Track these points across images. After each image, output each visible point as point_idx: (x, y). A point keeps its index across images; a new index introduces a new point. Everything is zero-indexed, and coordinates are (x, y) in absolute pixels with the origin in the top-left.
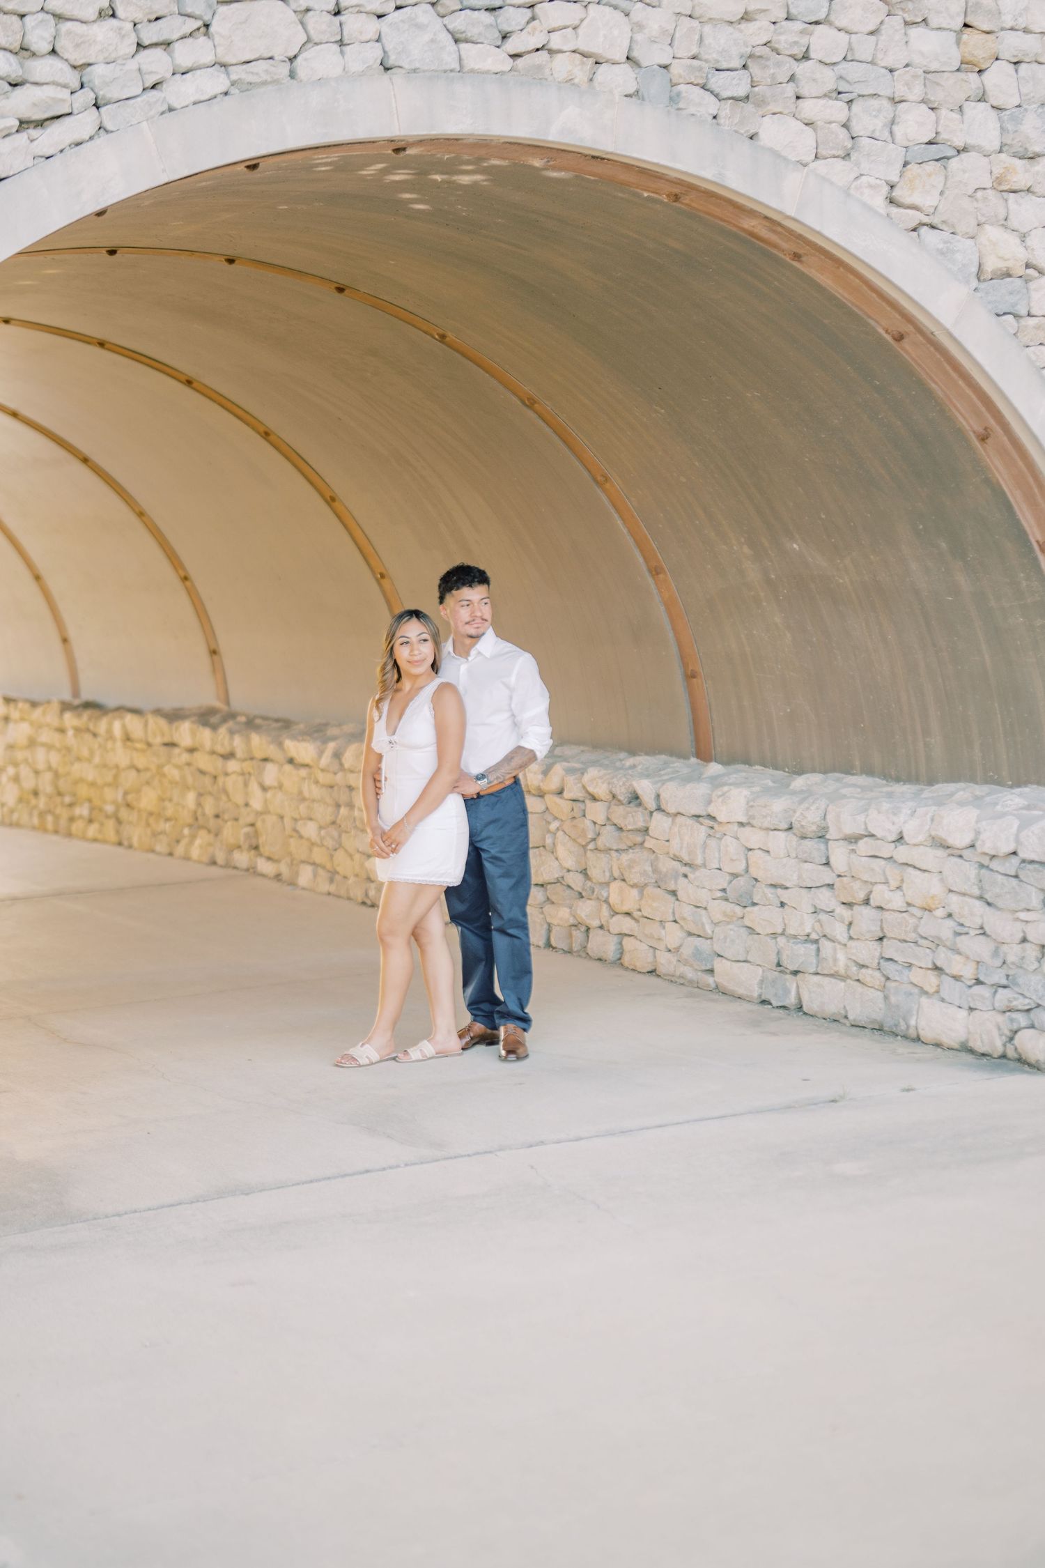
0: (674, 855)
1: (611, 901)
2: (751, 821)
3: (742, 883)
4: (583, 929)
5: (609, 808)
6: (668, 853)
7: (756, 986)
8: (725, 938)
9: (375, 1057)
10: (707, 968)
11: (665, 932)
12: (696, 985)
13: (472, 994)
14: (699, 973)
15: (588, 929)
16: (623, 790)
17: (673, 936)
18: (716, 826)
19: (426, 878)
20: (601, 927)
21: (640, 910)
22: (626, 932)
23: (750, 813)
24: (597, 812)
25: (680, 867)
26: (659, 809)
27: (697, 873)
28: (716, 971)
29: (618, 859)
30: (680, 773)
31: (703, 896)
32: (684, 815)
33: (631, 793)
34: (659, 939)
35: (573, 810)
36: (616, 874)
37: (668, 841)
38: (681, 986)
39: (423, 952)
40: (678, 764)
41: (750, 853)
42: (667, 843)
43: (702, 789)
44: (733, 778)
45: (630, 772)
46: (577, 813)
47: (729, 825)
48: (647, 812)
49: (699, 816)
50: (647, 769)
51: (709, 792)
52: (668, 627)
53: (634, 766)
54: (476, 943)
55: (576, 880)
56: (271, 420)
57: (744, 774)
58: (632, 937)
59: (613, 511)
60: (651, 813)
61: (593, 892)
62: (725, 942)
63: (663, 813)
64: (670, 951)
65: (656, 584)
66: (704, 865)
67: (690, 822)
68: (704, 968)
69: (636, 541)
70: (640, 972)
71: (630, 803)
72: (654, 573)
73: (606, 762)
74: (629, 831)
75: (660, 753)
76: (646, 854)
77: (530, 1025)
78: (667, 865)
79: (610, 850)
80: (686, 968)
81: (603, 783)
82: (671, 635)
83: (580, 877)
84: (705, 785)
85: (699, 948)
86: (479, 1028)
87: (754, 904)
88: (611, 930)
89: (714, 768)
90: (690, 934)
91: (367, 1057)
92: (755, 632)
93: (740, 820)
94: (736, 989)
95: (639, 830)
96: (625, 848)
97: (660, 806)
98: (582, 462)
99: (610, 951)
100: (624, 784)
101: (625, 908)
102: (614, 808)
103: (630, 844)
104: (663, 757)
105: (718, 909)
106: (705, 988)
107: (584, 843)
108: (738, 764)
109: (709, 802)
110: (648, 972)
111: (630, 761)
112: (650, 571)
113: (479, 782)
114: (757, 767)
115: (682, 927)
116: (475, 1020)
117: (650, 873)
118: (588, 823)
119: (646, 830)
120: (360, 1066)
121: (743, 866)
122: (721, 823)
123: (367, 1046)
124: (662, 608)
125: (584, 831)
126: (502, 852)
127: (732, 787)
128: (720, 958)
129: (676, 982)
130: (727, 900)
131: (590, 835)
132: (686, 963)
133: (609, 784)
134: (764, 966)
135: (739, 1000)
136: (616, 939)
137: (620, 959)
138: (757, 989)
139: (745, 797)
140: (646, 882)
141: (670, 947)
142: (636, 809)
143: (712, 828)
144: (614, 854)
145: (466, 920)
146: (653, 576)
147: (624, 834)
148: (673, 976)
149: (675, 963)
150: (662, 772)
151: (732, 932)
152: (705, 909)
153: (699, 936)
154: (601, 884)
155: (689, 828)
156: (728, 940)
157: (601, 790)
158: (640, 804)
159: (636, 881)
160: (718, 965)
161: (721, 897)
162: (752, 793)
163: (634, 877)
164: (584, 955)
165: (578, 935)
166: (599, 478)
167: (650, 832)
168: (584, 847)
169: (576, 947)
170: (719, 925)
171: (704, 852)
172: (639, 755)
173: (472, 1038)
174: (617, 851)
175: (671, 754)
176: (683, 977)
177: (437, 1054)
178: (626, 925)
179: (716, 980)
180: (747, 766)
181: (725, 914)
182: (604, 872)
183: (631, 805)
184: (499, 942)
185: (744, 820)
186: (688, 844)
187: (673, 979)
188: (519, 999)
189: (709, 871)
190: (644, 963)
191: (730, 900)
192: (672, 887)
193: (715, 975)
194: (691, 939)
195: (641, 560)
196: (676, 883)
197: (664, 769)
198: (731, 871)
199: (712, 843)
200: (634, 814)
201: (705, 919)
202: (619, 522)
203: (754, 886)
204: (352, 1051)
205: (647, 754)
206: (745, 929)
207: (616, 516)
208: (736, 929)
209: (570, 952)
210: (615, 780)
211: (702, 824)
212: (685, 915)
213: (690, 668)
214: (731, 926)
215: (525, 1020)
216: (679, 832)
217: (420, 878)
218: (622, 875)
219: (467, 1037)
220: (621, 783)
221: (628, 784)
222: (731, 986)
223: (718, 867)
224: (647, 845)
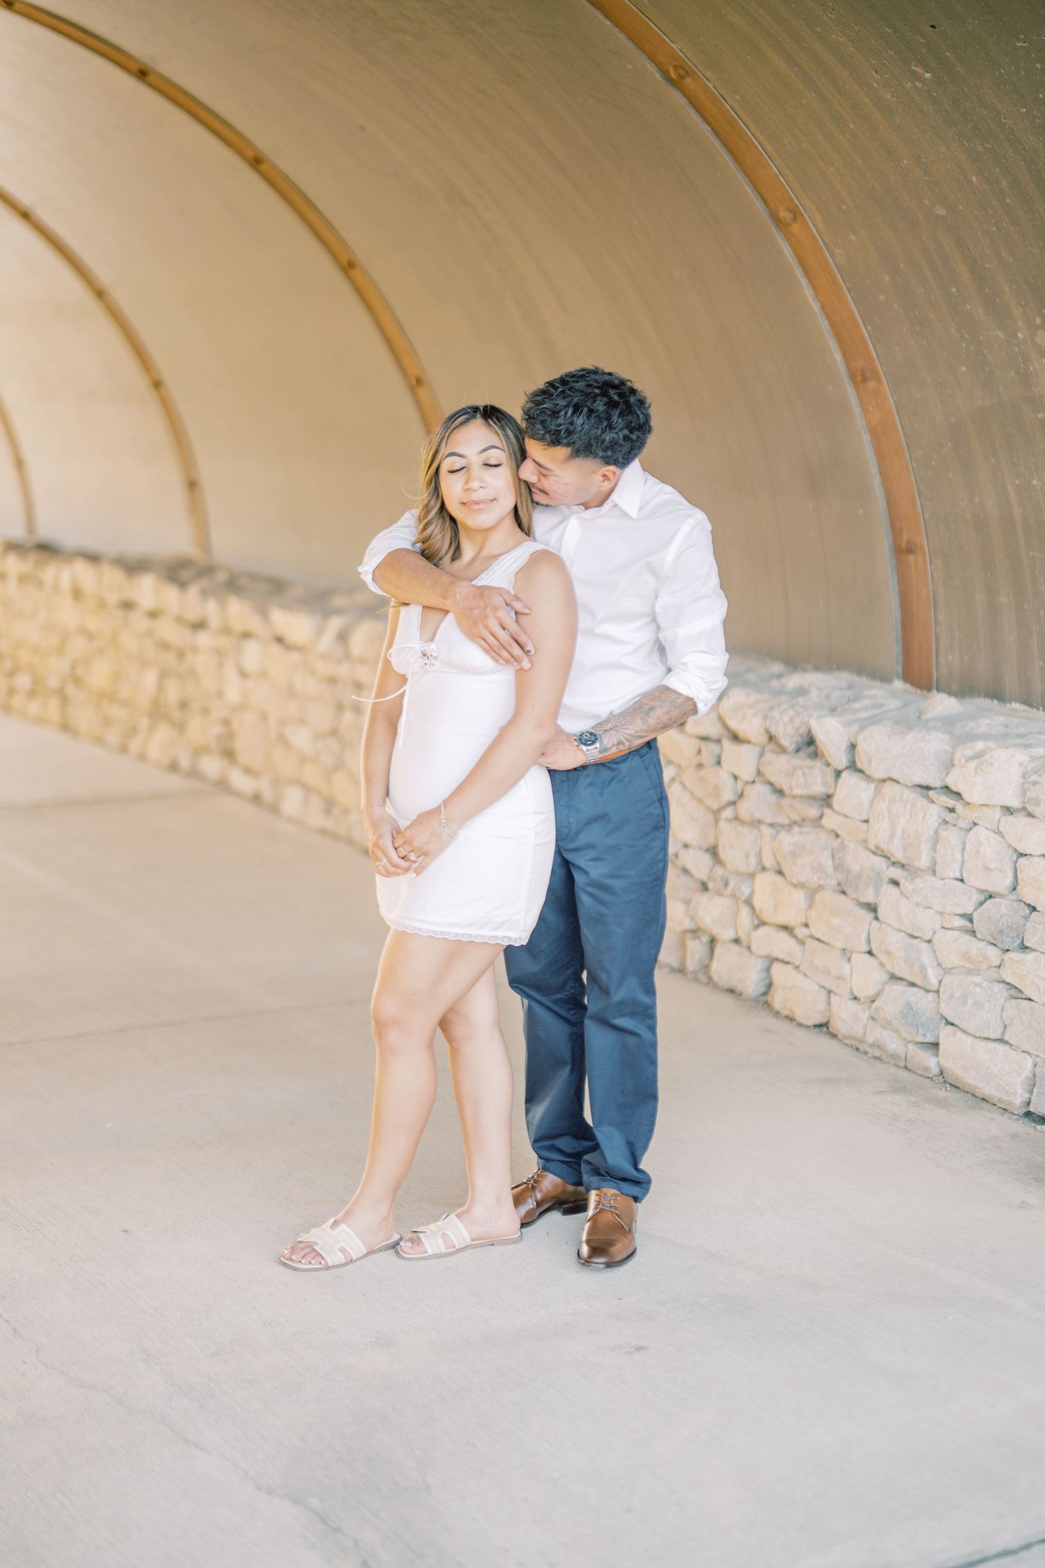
0: (877, 847)
1: (757, 902)
2: (1030, 808)
3: (1004, 910)
4: (705, 939)
5: (762, 755)
6: (865, 841)
7: (1019, 1087)
8: (964, 998)
9: (357, 1248)
10: (926, 1040)
11: (851, 968)
12: (902, 1064)
13: (542, 1120)
14: (910, 1046)
15: (713, 941)
16: (789, 729)
17: (866, 977)
18: (959, 807)
19: (472, 931)
20: (737, 941)
21: (806, 925)
22: (781, 956)
23: (1029, 794)
24: (741, 760)
25: (885, 866)
26: (853, 766)
27: (919, 883)
28: (941, 1047)
29: (774, 838)
30: (884, 709)
31: (927, 922)
32: (898, 782)
33: (802, 736)
34: (839, 978)
35: (699, 752)
36: (769, 862)
37: (866, 821)
38: (877, 1063)
39: (455, 1052)
40: (876, 692)
41: (1022, 861)
42: (864, 826)
43: (936, 742)
44: (984, 725)
45: (801, 700)
46: (707, 758)
47: (985, 810)
48: (829, 773)
49: (928, 788)
50: (828, 697)
51: (947, 748)
52: (874, 470)
53: (802, 691)
54: (557, 1031)
55: (699, 864)
56: (263, 139)
57: (1001, 719)
58: (789, 967)
59: (799, 272)
60: (838, 774)
61: (726, 884)
62: (964, 1002)
63: (861, 775)
64: (855, 998)
65: (860, 397)
66: (934, 872)
67: (910, 795)
68: (920, 1039)
69: (832, 325)
70: (800, 1025)
71: (798, 750)
72: (859, 379)
73: (752, 677)
74: (794, 797)
75: (841, 668)
76: (823, 837)
77: (646, 1191)
78: (859, 861)
79: (760, 822)
80: (885, 1033)
81: (755, 715)
82: (877, 482)
83: (706, 859)
84: (940, 735)
85: (914, 1006)
86: (551, 1182)
87: (1024, 948)
88: (754, 948)
89: (943, 704)
90: (894, 978)
91: (342, 1250)
92: (1035, 482)
93: (1009, 804)
94: (981, 1085)
95: (812, 798)
96: (785, 821)
97: (854, 762)
98: (754, 184)
99: (751, 983)
100: (791, 720)
101: (781, 920)
102: (769, 756)
103: (795, 817)
104: (846, 677)
105: (954, 946)
106: (919, 1072)
107: (715, 807)
108: (979, 696)
109: (950, 765)
110: (816, 1026)
111: (794, 681)
112: (852, 376)
113: (584, 748)
114: (1016, 705)
115: (882, 964)
116: (545, 1169)
117: (830, 869)
118: (724, 776)
119: (827, 800)
120: (328, 1268)
121: (1009, 881)
122: (968, 804)
123: (343, 1227)
124: (866, 438)
125: (716, 792)
126: (613, 877)
127: (991, 744)
128: (949, 1027)
129: (866, 1053)
130: (973, 933)
131: (728, 796)
132: (886, 1025)
133: (765, 717)
134: (1038, 1056)
135: (984, 1104)
136: (760, 964)
137: (765, 994)
138: (1020, 1091)
139: (1021, 764)
140: (822, 882)
141: (857, 993)
142: (808, 762)
143: (952, 810)
144: (767, 831)
145: (538, 988)
146: (855, 383)
147: (786, 802)
148: (861, 1041)
149: (865, 1020)
150: (857, 705)
151: (978, 989)
152: (929, 941)
153: (913, 985)
154: (739, 874)
155: (908, 806)
156: (970, 1002)
157: (751, 727)
158: (815, 755)
159: (803, 879)
160: (946, 1037)
161: (961, 927)
162: (1033, 759)
163: (800, 870)
164: (704, 978)
165: (696, 949)
166: (784, 214)
167: (835, 802)
168: (716, 813)
169: (691, 964)
170: (953, 971)
171: (934, 849)
172: (805, 670)
173: (539, 1204)
174: (772, 825)
175: (860, 671)
176: (879, 1047)
177: (473, 1240)
178: (782, 945)
179: (942, 1062)
180: (996, 702)
181: (966, 956)
182: (747, 856)
183: (801, 754)
184: (597, 1039)
185: (1015, 803)
186: (903, 831)
187: (860, 1046)
188: (630, 1145)
189: (941, 882)
190: (810, 1008)
191: (978, 935)
192: (869, 897)
193: (940, 1053)
194: (898, 988)
195: (838, 357)
196: (877, 892)
197: (856, 699)
198: (982, 888)
199: (952, 836)
200: (807, 771)
201: (927, 959)
202: (808, 292)
203: (1026, 918)
204: (313, 1236)
205: (817, 668)
206: (1001, 985)
207: (803, 281)
208: (985, 984)
209: (681, 970)
210: (776, 713)
211: (932, 802)
212: (892, 948)
213: (905, 537)
214: (978, 979)
215: (637, 1183)
216: (889, 812)
217: (459, 931)
218: (778, 864)
219: (530, 1201)
220: (786, 719)
221: (798, 721)
222: (969, 1078)
223: (958, 875)
224: (824, 822)
